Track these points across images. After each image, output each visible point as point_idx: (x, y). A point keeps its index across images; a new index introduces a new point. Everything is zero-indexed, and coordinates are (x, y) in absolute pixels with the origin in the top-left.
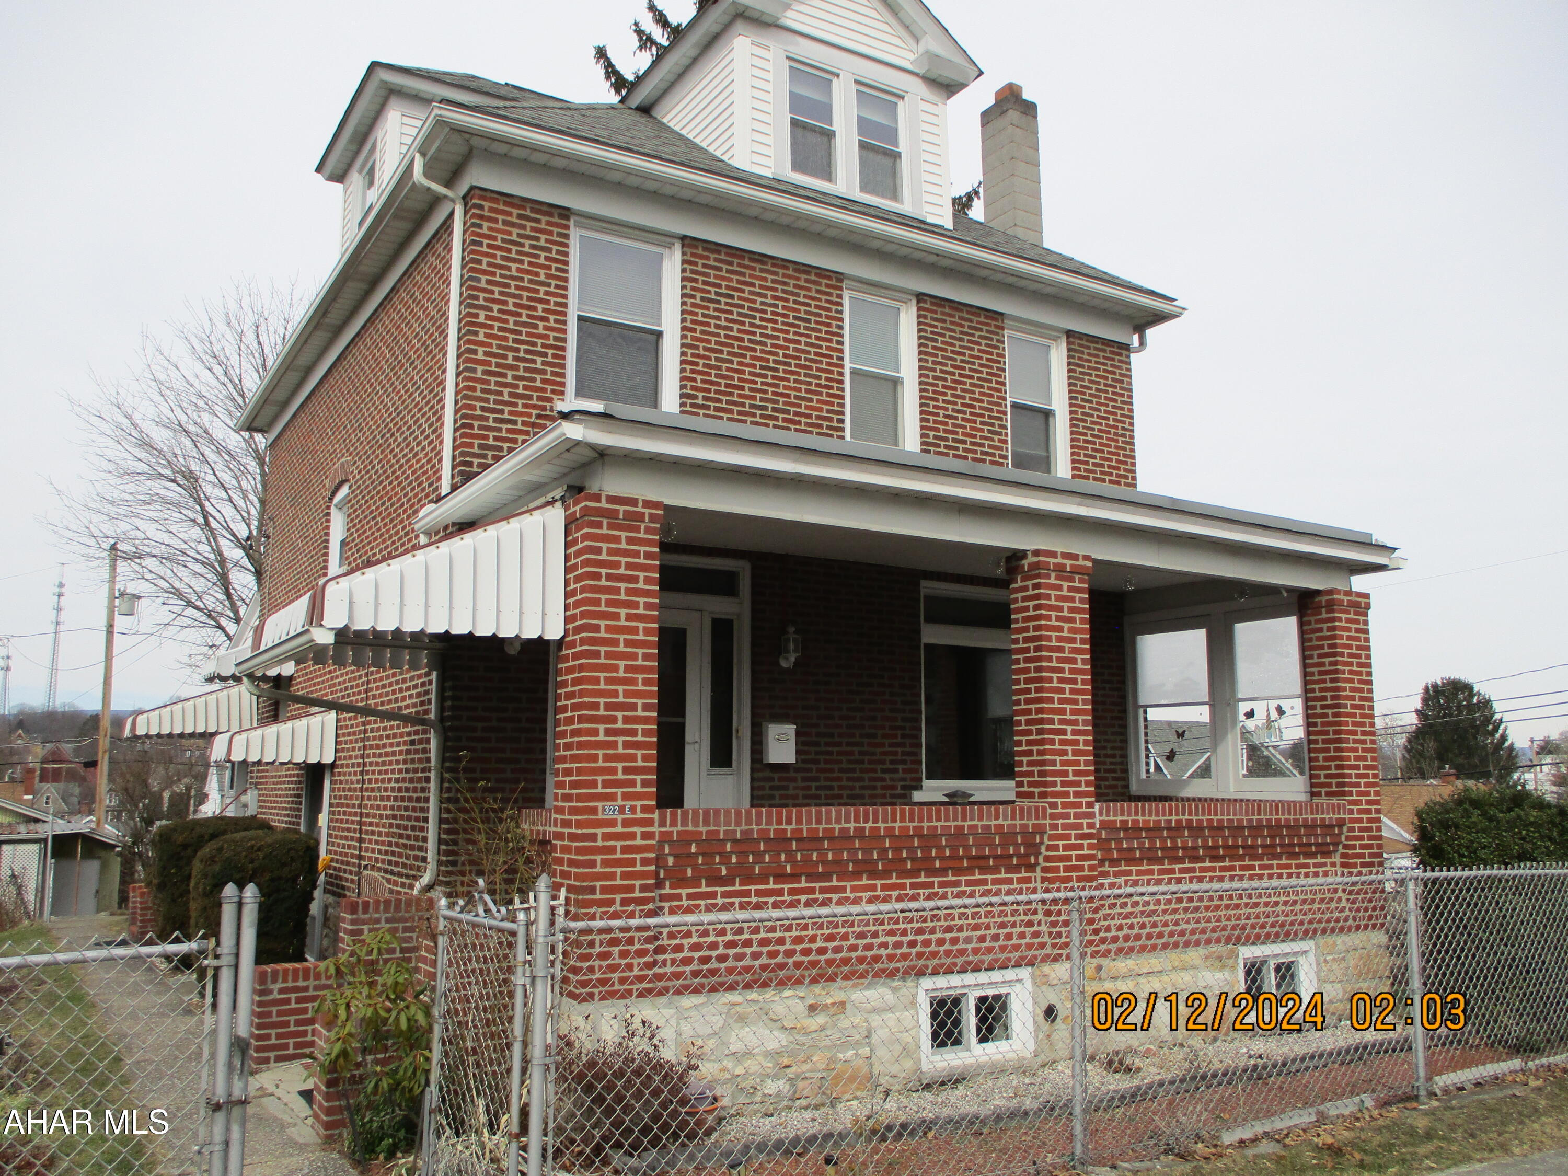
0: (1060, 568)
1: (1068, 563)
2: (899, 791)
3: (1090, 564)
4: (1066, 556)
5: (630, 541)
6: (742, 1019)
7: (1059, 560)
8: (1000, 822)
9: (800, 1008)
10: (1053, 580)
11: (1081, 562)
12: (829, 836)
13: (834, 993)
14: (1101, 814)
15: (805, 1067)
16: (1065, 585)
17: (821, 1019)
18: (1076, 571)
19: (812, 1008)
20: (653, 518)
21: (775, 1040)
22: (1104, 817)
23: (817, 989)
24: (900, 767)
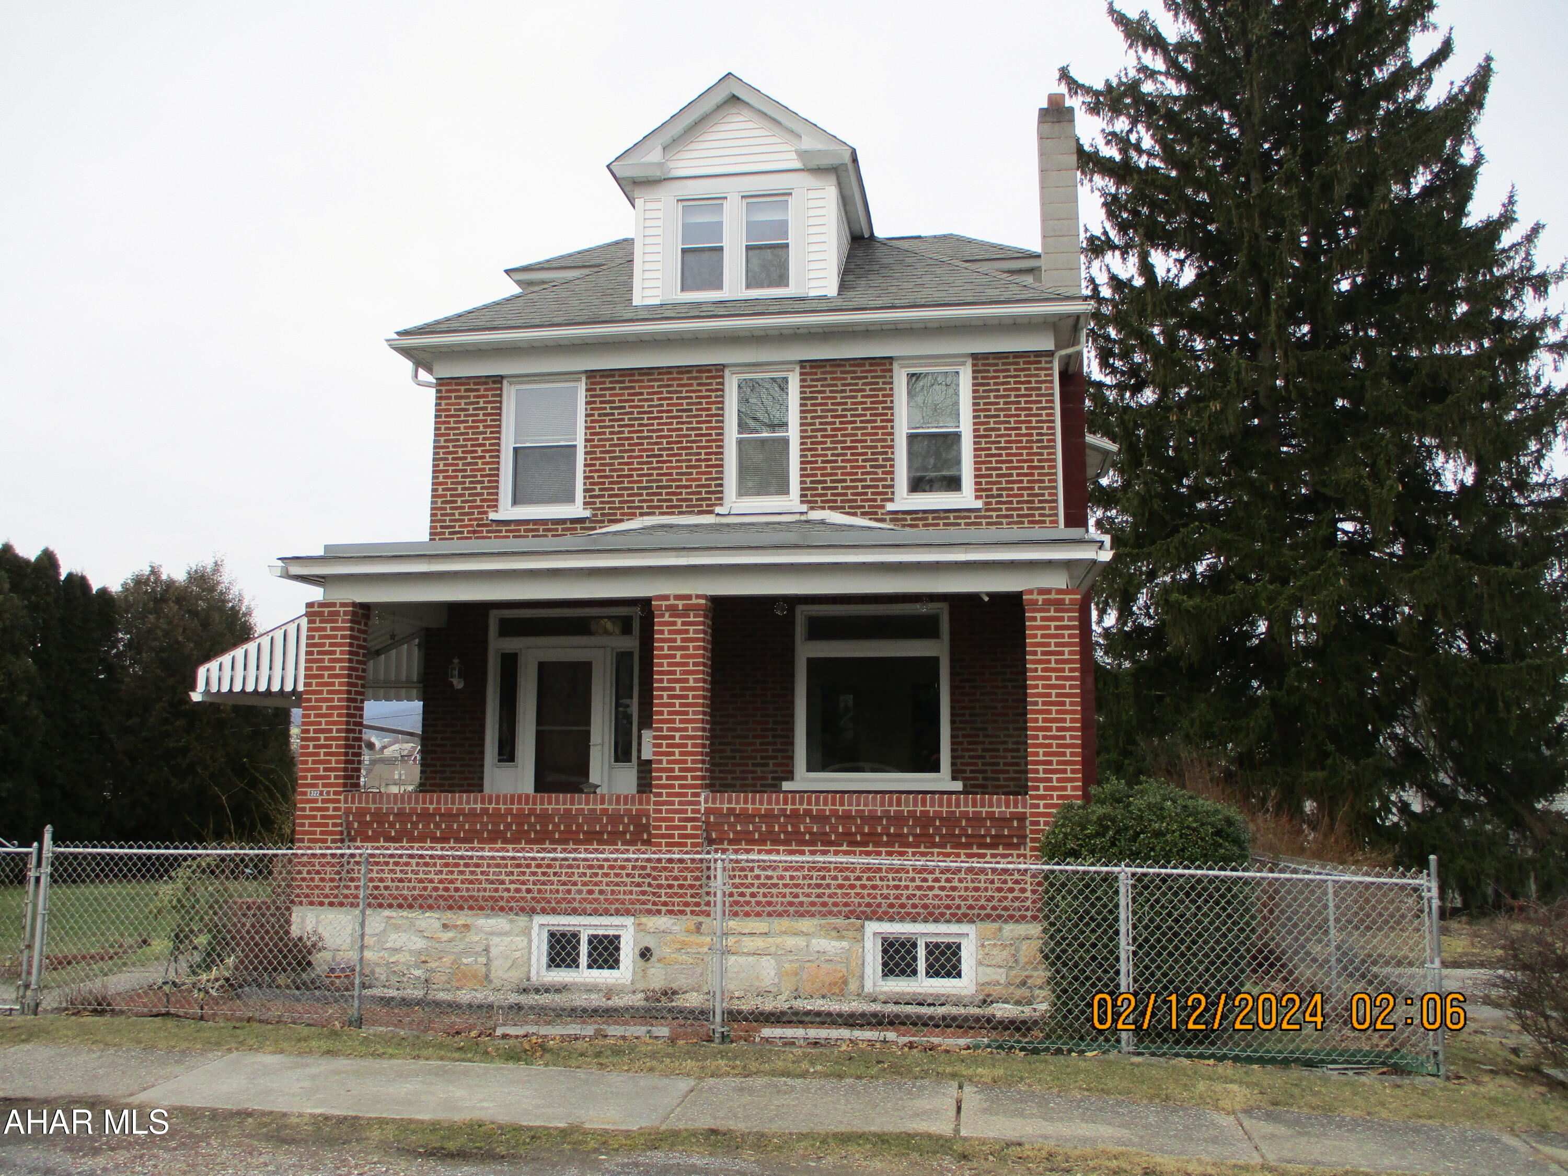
0: (672, 609)
1: (680, 604)
2: (770, 782)
3: (703, 602)
4: (678, 597)
5: (332, 629)
6: (397, 928)
7: (672, 602)
8: (605, 806)
9: (437, 925)
10: (667, 618)
11: (694, 601)
12: (461, 812)
13: (461, 918)
14: (706, 801)
15: (437, 964)
16: (679, 621)
17: (450, 935)
18: (687, 608)
19: (445, 926)
20: (345, 613)
21: (419, 943)
22: (710, 805)
23: (449, 914)
24: (771, 762)
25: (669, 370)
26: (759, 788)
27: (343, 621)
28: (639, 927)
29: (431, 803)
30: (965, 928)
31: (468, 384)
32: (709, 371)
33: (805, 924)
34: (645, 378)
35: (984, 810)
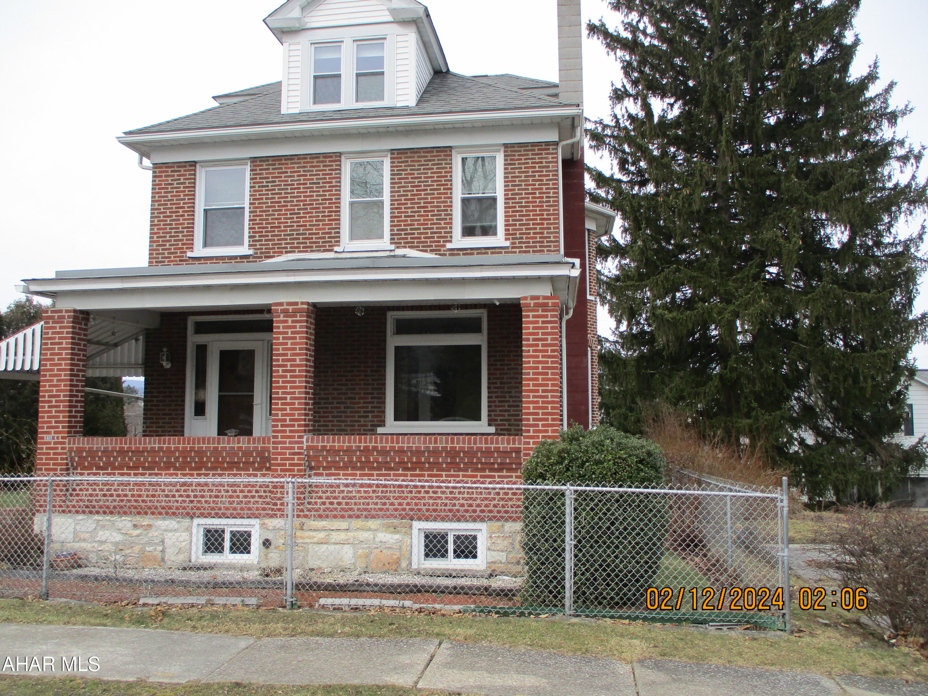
0: (285, 311)
1: (291, 308)
2: (369, 428)
3: (306, 306)
4: (289, 304)
5: (61, 328)
6: (103, 527)
7: (285, 307)
8: (240, 445)
9: (130, 525)
10: (282, 318)
11: (300, 306)
12: (145, 450)
13: (145, 521)
14: (307, 442)
15: (130, 551)
16: (290, 320)
17: (138, 532)
18: (295, 311)
19: (135, 526)
20: (69, 317)
21: (118, 537)
22: (310, 444)
23: (138, 518)
25: (304, 157)
26: (362, 432)
27: (68, 322)
28: (263, 525)
29: (126, 444)
30: (478, 525)
31: (173, 167)
32: (331, 157)
33: (373, 524)
34: (289, 162)
35: (492, 446)
